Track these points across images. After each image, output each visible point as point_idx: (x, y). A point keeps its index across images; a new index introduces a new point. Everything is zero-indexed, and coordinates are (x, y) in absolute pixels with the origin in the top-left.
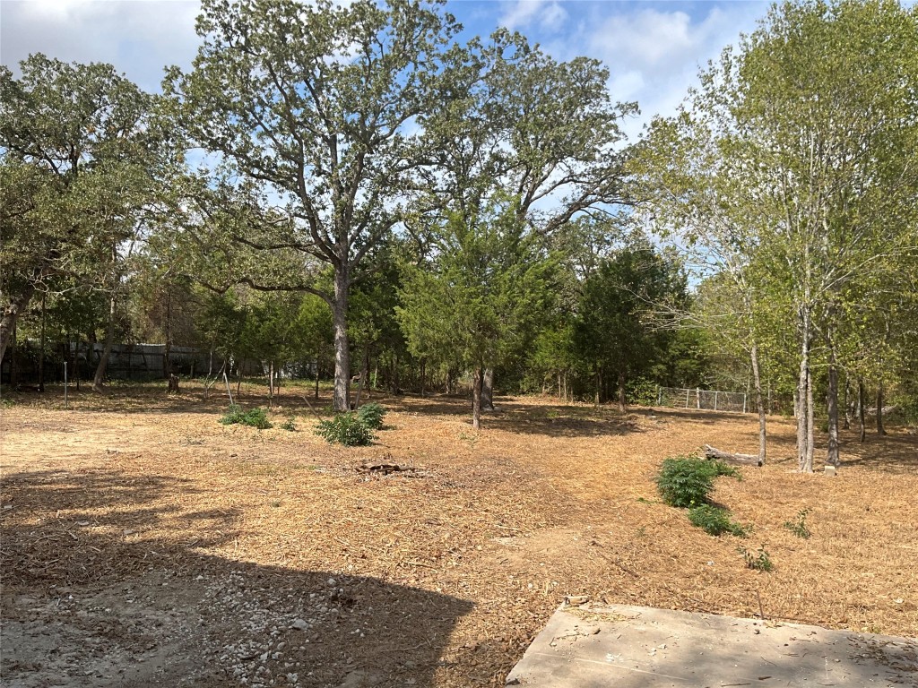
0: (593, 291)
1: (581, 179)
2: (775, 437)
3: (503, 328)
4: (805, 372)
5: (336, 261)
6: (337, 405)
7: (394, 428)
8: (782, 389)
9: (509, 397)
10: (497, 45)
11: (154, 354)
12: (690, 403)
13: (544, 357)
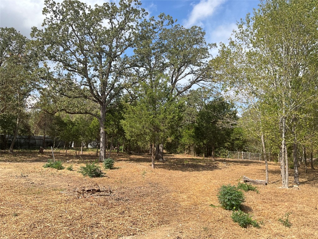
0: (201, 115)
1: (196, 73)
2: (272, 171)
3: (162, 128)
4: (284, 145)
5: (101, 103)
6: (100, 159)
7: (118, 169)
8: (274, 152)
9: (172, 155)
10: (161, 20)
11: (39, 139)
12: (240, 157)
13: (185, 140)
